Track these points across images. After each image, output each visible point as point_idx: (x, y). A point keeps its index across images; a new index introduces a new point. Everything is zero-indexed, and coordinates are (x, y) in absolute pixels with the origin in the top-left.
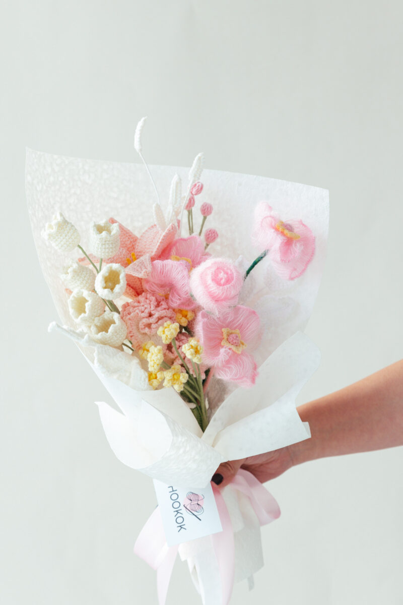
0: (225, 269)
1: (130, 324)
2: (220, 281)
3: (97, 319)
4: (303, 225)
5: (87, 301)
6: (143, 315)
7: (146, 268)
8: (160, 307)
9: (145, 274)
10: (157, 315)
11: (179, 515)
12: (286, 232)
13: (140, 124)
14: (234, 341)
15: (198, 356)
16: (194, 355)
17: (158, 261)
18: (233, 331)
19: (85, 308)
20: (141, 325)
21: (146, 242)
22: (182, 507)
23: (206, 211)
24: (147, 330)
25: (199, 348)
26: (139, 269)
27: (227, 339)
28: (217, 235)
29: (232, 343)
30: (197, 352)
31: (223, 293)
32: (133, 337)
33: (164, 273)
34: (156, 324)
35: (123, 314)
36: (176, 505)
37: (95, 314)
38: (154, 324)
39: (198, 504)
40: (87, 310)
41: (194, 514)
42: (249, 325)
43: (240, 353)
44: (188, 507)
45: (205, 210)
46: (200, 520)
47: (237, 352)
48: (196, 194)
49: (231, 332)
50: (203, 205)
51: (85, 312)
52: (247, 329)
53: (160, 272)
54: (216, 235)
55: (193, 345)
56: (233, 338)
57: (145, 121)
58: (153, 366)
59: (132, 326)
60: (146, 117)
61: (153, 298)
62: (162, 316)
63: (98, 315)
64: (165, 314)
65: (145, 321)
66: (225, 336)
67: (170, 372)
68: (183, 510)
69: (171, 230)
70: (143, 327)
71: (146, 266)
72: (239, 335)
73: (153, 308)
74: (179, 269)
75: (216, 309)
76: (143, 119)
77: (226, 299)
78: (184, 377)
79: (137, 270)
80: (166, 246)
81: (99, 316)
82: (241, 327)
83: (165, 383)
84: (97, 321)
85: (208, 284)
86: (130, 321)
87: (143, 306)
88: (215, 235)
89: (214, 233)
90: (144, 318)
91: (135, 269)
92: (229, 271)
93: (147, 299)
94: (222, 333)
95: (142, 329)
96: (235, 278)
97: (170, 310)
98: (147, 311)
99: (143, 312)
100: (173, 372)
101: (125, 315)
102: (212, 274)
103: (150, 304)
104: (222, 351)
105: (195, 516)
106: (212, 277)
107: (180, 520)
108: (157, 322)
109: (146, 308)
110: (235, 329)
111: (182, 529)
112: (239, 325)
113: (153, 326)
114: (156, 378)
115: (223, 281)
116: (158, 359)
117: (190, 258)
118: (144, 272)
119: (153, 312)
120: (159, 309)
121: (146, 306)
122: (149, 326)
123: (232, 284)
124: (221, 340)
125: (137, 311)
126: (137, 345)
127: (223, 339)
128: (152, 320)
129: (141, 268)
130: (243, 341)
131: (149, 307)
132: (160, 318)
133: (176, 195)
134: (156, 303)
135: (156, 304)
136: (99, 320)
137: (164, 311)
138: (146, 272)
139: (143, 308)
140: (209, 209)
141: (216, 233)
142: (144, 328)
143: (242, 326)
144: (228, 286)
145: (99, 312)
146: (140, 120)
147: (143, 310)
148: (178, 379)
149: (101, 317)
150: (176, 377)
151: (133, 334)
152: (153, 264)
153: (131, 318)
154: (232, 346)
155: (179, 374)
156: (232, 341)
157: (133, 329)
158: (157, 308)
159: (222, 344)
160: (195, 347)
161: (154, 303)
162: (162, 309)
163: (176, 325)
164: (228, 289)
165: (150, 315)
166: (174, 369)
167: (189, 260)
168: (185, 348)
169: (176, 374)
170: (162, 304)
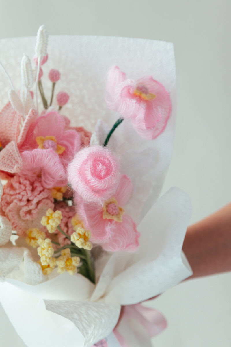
0: (102, 159)
1: (12, 215)
2: (100, 173)
4: (155, 81)
6: (22, 204)
7: (17, 162)
8: (35, 191)
9: (18, 169)
10: (35, 201)
12: (143, 96)
14: (114, 212)
15: (88, 243)
16: (84, 244)
17: (27, 151)
18: (111, 200)
20: (22, 214)
21: (5, 124)
23: (54, 77)
24: (28, 217)
25: (87, 235)
26: (10, 164)
27: (107, 211)
28: (68, 97)
29: (112, 214)
30: (85, 238)
31: (105, 185)
32: (17, 227)
33: (35, 161)
34: (37, 210)
38: (34, 209)
43: (121, 221)
47: (119, 221)
49: (108, 202)
50: (50, 73)
53: (31, 162)
55: (81, 233)
56: (113, 209)
58: (46, 260)
59: (13, 217)
61: (27, 183)
62: (40, 199)
64: (43, 197)
65: (25, 209)
66: (105, 209)
67: (62, 260)
69: (33, 116)
70: (24, 215)
71: (16, 158)
73: (29, 193)
74: (49, 156)
75: (100, 201)
77: (109, 188)
78: (75, 260)
79: (8, 165)
85: (88, 179)
87: (19, 193)
88: (66, 98)
89: (65, 95)
90: (23, 206)
93: (20, 183)
95: (23, 217)
97: (46, 190)
98: (25, 199)
99: (20, 200)
100: (65, 259)
102: (90, 169)
103: (25, 190)
106: (91, 172)
108: (36, 208)
109: (23, 196)
113: (34, 212)
114: (49, 266)
115: (103, 173)
116: (49, 254)
117: (54, 135)
118: (17, 168)
119: (30, 198)
120: (36, 193)
121: (22, 193)
123: (112, 174)
124: (102, 213)
127: (104, 211)
128: (32, 207)
130: (120, 207)
131: (26, 194)
132: (38, 203)
133: (28, 76)
135: (31, 188)
137: (41, 195)
138: (19, 167)
139: (20, 196)
140: (57, 76)
141: (67, 95)
142: (26, 215)
144: (109, 177)
148: (71, 264)
150: (68, 263)
151: (16, 224)
152: (22, 156)
153: (11, 209)
154: (114, 217)
155: (71, 259)
156: (112, 212)
157: (15, 219)
158: (33, 193)
159: (104, 217)
160: (83, 234)
161: (29, 188)
162: (38, 193)
163: (59, 214)
164: (109, 180)
165: (28, 201)
166: (65, 254)
167: (54, 137)
168: (74, 238)
169: (67, 260)
170: (36, 187)
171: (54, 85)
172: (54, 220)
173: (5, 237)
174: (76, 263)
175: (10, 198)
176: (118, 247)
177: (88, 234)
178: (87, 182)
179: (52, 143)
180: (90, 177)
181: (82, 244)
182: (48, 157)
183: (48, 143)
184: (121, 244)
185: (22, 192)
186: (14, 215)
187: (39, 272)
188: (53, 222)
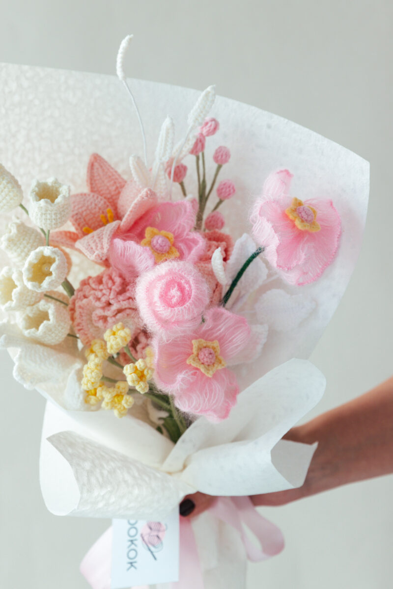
0: (183, 281)
1: (80, 313)
2: (171, 299)
3: (29, 308)
5: (15, 286)
6: (98, 304)
7: (102, 248)
8: (123, 295)
9: (97, 257)
10: (115, 307)
11: (133, 547)
12: (298, 223)
13: (124, 44)
14: (205, 360)
15: (142, 383)
16: (136, 383)
17: (120, 240)
18: (210, 344)
19: (11, 296)
20: (94, 317)
22: (138, 537)
23: (221, 157)
24: (100, 324)
25: (145, 372)
26: (94, 248)
27: (197, 355)
28: (234, 191)
29: (202, 361)
30: (142, 376)
31: (173, 317)
32: (82, 331)
33: (126, 256)
34: (114, 319)
35: (77, 295)
36: (133, 532)
37: (27, 302)
38: (111, 317)
39: (158, 537)
40: (13, 297)
41: (150, 550)
42: (233, 336)
43: (210, 376)
44: (146, 538)
45: (218, 157)
46: (155, 558)
47: (206, 374)
48: (208, 135)
49: (205, 345)
50: (217, 150)
51: (11, 300)
52: (230, 342)
53: (121, 255)
54: (232, 191)
56: (205, 355)
57: (130, 39)
58: (87, 384)
59: (81, 316)
60: (132, 35)
61: (118, 280)
62: (123, 307)
63: (32, 303)
64: (127, 306)
65: (100, 312)
66: (195, 351)
67: (110, 393)
68: (139, 542)
69: (146, 198)
70: (96, 319)
71: (103, 244)
72: (218, 350)
73: (112, 296)
74: (142, 257)
76: (127, 38)
77: (178, 322)
78: (127, 401)
79: (92, 248)
80: (143, 213)
81: (33, 305)
82: (221, 339)
83: (103, 405)
84: (29, 311)
86: (81, 310)
87: (101, 290)
88: (230, 191)
89: (229, 187)
90: (98, 308)
91: (89, 245)
92: (186, 286)
93: (110, 278)
94: (192, 345)
95: (95, 321)
96: (192, 296)
98: (104, 299)
99: (99, 299)
100: (114, 394)
101: (79, 297)
102: (161, 288)
103: (111, 289)
104: (180, 377)
105: (152, 552)
106: (161, 292)
107: (132, 554)
108: (115, 316)
109: (104, 295)
110: (212, 340)
111: (132, 568)
112: (220, 334)
113: (110, 320)
114: (95, 394)
115: (174, 300)
116: (93, 377)
117: (174, 233)
119: (111, 302)
120: (121, 298)
121: (104, 291)
122: (104, 319)
123: (185, 306)
124: (189, 355)
125: (91, 298)
126: (87, 341)
127: (193, 354)
128: (108, 313)
129: (97, 246)
130: (221, 357)
131: (108, 294)
132: (120, 311)
133: (166, 145)
134: (120, 288)
136: (32, 310)
137: (125, 302)
138: (99, 256)
139: (99, 294)
140: (224, 157)
141: (233, 188)
142: (99, 320)
143: (224, 336)
144: (180, 308)
145: (33, 299)
146: (124, 38)
147: (100, 296)
148: (120, 403)
149: (35, 306)
150: (116, 400)
151: (83, 326)
152: (111, 244)
153: (82, 306)
154: (202, 366)
155: (123, 396)
156: (203, 359)
157: (82, 320)
158: (119, 296)
159: (188, 362)
160: (141, 370)
161: (116, 288)
162: (125, 298)
163: (126, 333)
164: (179, 312)
165: (109, 304)
166: (119, 388)
167: (171, 235)
168: (127, 369)
169: (117, 395)
170: (128, 290)
171: (219, 167)
172: (116, 338)
173: (53, 335)
174: (126, 403)
175: (89, 292)
176: (189, 407)
177: (148, 373)
178: (151, 304)
179: (163, 241)
180: (156, 298)
181: (133, 381)
182: (140, 256)
183: (158, 239)
184: (194, 404)
185: (105, 289)
186: (83, 314)
187: (79, 396)
188: (114, 340)
